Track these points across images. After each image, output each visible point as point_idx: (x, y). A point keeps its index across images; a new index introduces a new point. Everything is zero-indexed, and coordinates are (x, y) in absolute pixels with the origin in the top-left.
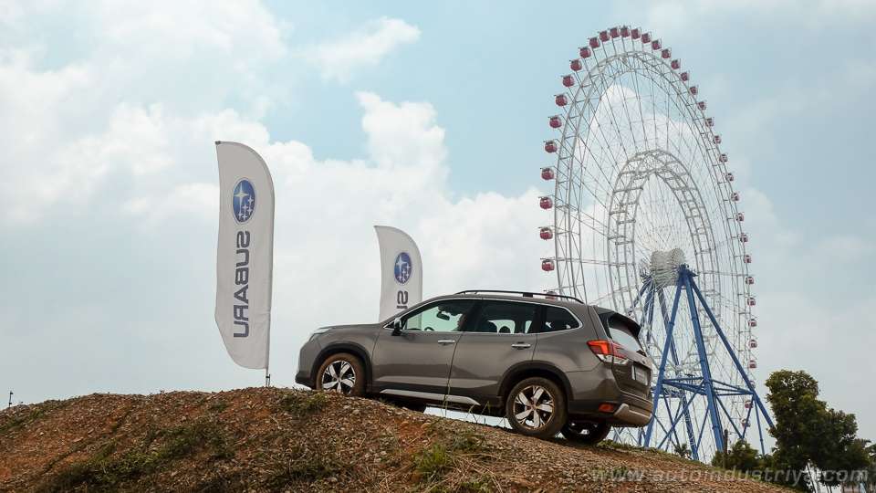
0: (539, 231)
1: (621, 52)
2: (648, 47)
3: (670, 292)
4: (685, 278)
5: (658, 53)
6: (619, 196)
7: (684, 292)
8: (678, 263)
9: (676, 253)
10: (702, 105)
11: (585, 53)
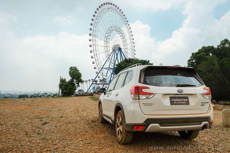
0: (89, 40)
1: (108, 7)
2: (114, 7)
3: (117, 52)
4: (120, 49)
5: (117, 8)
6: (107, 34)
7: (119, 52)
8: (119, 46)
9: (118, 45)
10: (126, 18)
11: (100, 7)
